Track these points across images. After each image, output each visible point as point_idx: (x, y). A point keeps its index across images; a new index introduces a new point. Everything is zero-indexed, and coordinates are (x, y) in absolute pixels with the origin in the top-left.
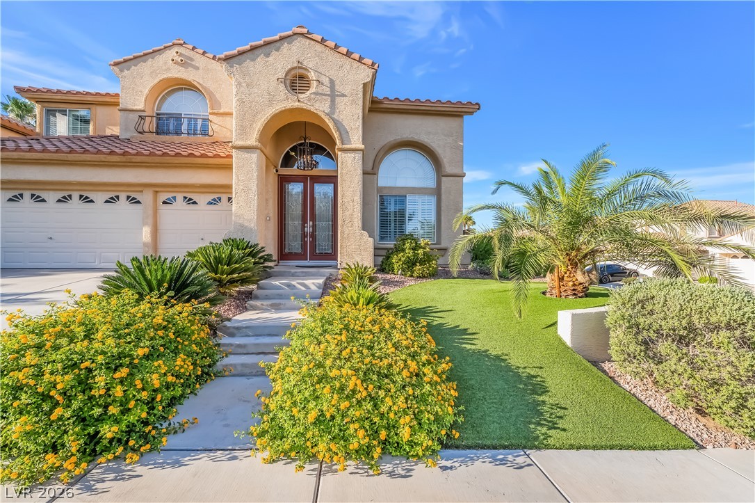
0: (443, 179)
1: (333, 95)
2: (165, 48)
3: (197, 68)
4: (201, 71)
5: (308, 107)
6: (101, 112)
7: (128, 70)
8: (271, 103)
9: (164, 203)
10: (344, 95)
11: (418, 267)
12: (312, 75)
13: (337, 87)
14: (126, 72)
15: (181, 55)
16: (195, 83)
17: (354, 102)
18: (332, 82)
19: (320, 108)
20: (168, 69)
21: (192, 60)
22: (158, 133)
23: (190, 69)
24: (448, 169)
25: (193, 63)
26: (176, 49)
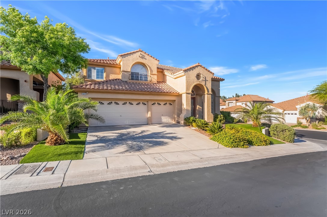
0: (216, 98)
1: (206, 81)
2: (137, 52)
3: (146, 59)
4: (147, 60)
5: (201, 84)
6: (108, 69)
7: (125, 58)
8: (194, 83)
9: (152, 104)
10: (208, 81)
11: (222, 121)
12: (201, 76)
13: (206, 79)
14: (124, 59)
15: (141, 55)
16: (146, 64)
17: (210, 83)
18: (205, 77)
19: (203, 84)
20: (137, 59)
21: (145, 56)
22: (132, 79)
23: (144, 59)
24: (217, 95)
25: (145, 57)
26: (140, 53)
